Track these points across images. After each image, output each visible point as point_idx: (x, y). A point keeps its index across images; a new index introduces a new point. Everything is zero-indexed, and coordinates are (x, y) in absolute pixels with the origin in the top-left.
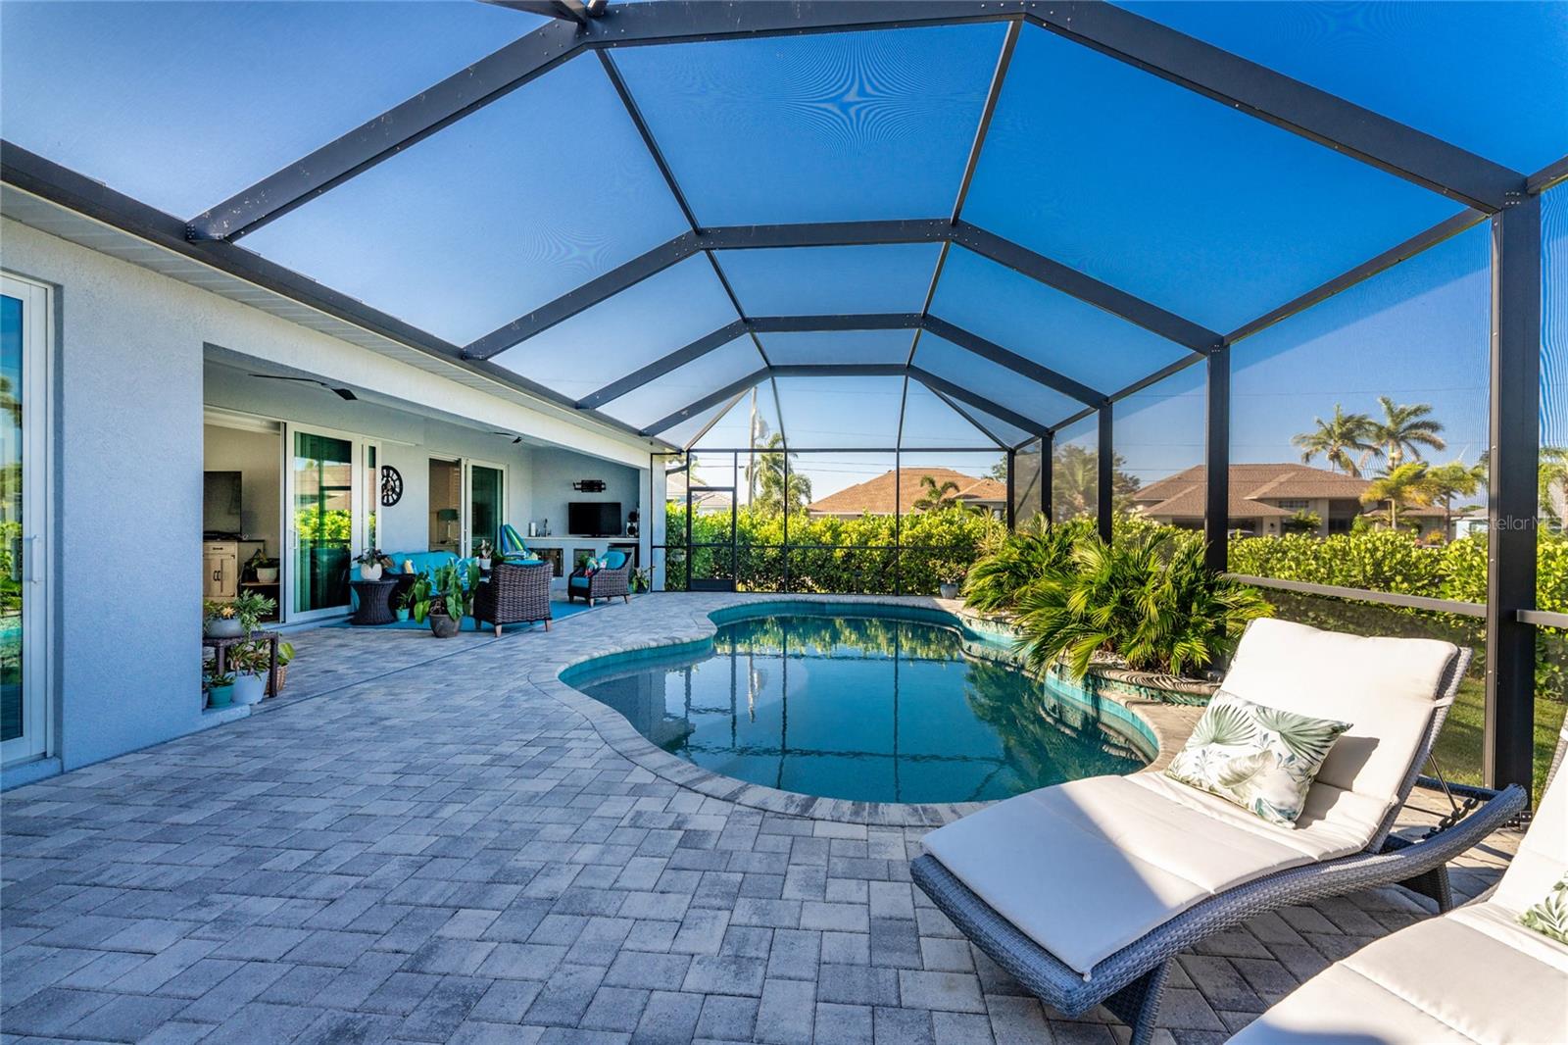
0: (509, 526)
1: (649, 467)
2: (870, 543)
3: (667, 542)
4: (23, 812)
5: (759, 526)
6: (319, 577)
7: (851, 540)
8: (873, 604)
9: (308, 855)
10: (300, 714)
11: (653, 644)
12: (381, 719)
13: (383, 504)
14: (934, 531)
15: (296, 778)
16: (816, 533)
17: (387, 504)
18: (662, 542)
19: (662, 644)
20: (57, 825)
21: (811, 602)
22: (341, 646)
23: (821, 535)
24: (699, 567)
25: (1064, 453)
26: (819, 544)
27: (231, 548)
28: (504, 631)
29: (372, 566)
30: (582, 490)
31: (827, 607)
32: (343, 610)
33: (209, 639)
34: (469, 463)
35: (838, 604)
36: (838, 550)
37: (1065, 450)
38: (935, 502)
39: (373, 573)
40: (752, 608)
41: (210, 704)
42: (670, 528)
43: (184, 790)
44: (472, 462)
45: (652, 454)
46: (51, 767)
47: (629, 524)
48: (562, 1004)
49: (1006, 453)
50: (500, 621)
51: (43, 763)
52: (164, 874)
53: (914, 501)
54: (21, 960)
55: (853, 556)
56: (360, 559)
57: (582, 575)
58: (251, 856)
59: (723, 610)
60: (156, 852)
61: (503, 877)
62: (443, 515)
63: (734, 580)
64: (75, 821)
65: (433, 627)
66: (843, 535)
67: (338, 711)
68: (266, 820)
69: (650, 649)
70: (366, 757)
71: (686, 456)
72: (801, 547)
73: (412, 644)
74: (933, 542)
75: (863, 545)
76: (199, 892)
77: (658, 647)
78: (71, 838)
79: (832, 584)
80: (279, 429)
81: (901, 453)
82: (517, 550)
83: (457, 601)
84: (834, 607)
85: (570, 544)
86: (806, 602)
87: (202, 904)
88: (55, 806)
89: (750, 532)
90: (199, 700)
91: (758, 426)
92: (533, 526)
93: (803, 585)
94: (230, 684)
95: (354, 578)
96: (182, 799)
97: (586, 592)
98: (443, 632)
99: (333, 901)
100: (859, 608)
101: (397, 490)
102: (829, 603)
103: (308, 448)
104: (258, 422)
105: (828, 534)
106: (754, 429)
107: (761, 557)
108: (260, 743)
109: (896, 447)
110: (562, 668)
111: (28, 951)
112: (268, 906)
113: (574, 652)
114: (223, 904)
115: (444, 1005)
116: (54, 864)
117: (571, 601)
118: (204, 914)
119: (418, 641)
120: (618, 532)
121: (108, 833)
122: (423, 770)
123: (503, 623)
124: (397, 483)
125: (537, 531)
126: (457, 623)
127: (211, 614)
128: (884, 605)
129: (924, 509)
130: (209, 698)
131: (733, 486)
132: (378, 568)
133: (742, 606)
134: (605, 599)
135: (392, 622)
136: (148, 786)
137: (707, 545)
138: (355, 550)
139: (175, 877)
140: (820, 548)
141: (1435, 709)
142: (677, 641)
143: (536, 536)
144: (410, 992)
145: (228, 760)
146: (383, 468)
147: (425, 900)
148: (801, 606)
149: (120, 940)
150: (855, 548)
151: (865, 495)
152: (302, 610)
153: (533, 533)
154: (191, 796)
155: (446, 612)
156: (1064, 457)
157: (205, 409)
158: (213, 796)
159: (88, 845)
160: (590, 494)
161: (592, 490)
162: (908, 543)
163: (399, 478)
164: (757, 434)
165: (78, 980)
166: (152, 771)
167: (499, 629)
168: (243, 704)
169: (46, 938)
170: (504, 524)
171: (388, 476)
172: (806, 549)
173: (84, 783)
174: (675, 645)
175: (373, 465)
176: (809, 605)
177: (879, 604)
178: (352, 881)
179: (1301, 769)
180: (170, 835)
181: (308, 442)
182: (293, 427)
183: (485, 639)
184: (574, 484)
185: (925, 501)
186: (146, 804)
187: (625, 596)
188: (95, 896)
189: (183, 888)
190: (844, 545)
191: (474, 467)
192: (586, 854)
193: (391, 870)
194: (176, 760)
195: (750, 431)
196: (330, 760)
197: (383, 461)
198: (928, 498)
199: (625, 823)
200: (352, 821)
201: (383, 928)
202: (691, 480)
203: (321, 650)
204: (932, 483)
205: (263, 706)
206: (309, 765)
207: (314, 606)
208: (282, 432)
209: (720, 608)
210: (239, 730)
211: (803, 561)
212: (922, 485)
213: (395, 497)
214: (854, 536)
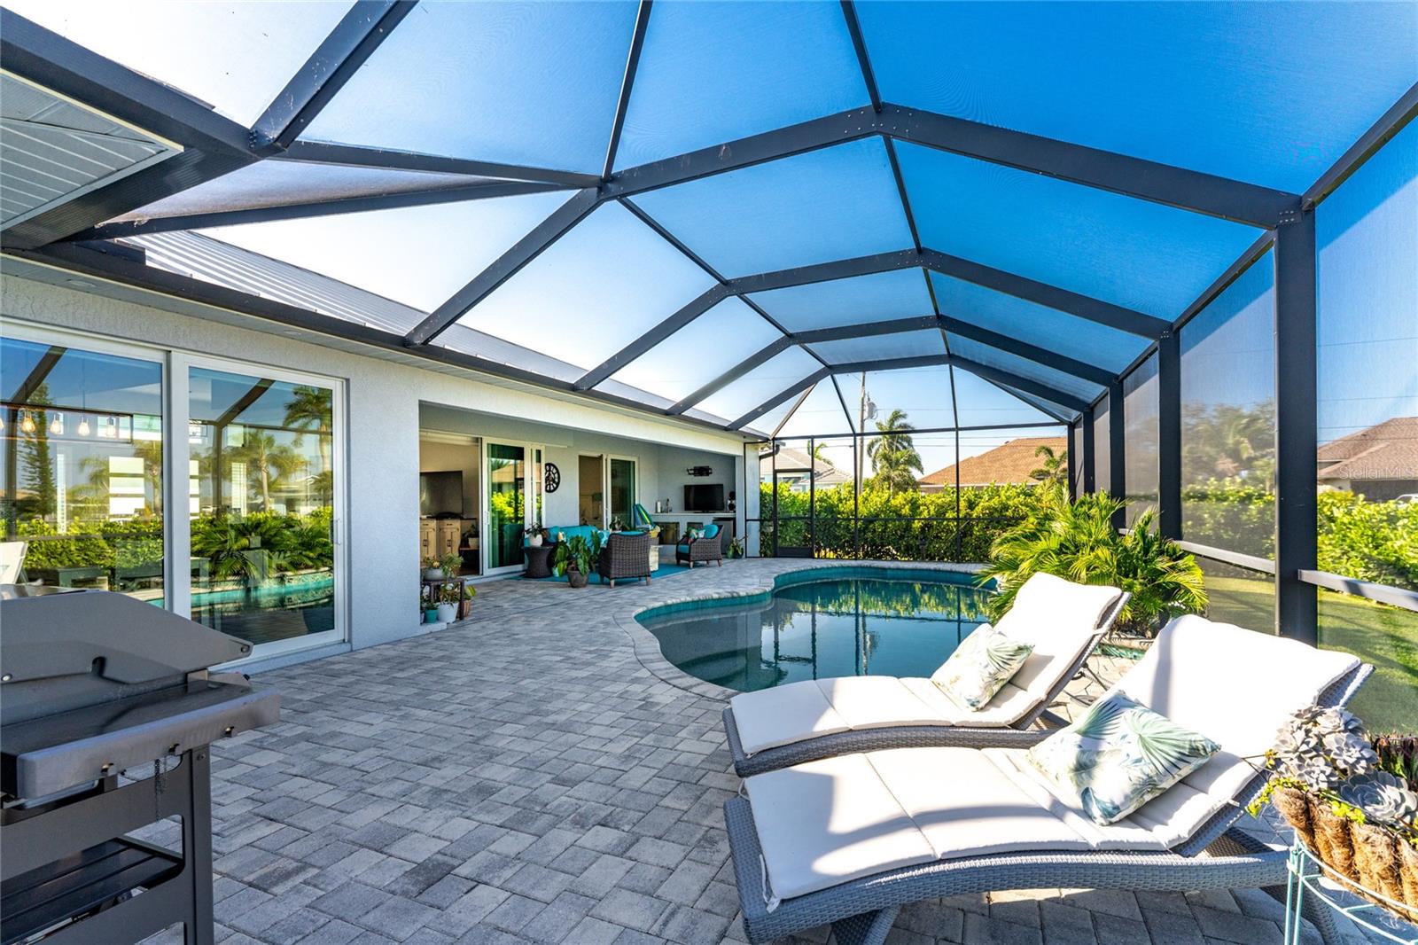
0: (639, 505)
1: (742, 454)
2: (947, 515)
3: (761, 516)
4: (332, 667)
5: (844, 501)
6: (505, 544)
7: (929, 512)
8: (929, 570)
9: (448, 695)
10: (472, 629)
11: (716, 596)
12: (514, 634)
13: (547, 491)
14: (1011, 503)
15: (456, 661)
16: (896, 506)
17: (550, 491)
18: (757, 516)
19: (722, 597)
20: (346, 673)
21: (874, 568)
22: (512, 591)
23: (901, 508)
24: (791, 537)
25: (1215, 414)
26: (900, 517)
27: (457, 524)
28: (616, 584)
29: (535, 536)
30: (695, 474)
31: (889, 572)
32: (519, 567)
33: (425, 581)
34: (608, 458)
35: (898, 569)
36: (916, 521)
37: (1215, 410)
38: (1052, 471)
39: (537, 541)
40: (821, 572)
41: (425, 621)
42: (763, 505)
43: (402, 663)
44: (611, 457)
45: (745, 444)
46: (346, 647)
47: (729, 502)
48: (533, 762)
49: (1066, 427)
50: (613, 576)
51: (343, 645)
52: (384, 697)
53: (1031, 471)
54: (323, 721)
55: (931, 526)
56: (528, 532)
57: (686, 543)
58: (424, 692)
59: (793, 573)
60: (383, 688)
61: (537, 713)
62: (591, 496)
63: (812, 549)
64: (353, 672)
65: (570, 581)
66: (921, 508)
67: (493, 629)
68: (435, 679)
69: (713, 600)
70: (496, 653)
71: (774, 444)
72: (882, 519)
73: (555, 591)
74: (1009, 513)
75: (941, 514)
76: (397, 705)
77: (719, 599)
78: (352, 679)
79: (911, 552)
80: (477, 442)
81: (960, 432)
82: (646, 523)
83: (585, 561)
84: (895, 572)
85: (683, 518)
86: (870, 567)
87: (397, 709)
88: (346, 666)
89: (838, 506)
90: (418, 616)
91: (866, 408)
92: (659, 504)
93: (887, 553)
94: (436, 609)
95: (526, 545)
96: (401, 667)
97: (687, 557)
98: (577, 584)
99: (452, 714)
100: (917, 573)
101: (556, 480)
102: (890, 569)
103: (496, 453)
104: (465, 438)
105: (907, 507)
106: (863, 410)
107: (847, 528)
108: (446, 643)
109: (954, 426)
110: (641, 610)
111: (326, 719)
112: (423, 713)
113: (655, 600)
114: (405, 710)
115: (481, 755)
116: (341, 689)
117: (678, 564)
118: (398, 714)
119: (559, 590)
120: (721, 509)
121: (365, 679)
122: (523, 661)
123: (615, 578)
124: (556, 475)
125: (661, 508)
126: (585, 578)
127: (427, 564)
128: (939, 571)
129: (1040, 479)
130: (425, 617)
131: (810, 467)
132: (539, 537)
133: (812, 569)
134: (705, 562)
135: (549, 576)
136: (387, 660)
137: (797, 518)
138: (527, 526)
139: (389, 698)
140: (899, 520)
141: (1094, 636)
142: (735, 595)
143: (662, 512)
144: (470, 749)
145: (427, 650)
146: (546, 465)
147: (493, 718)
148: (866, 570)
149: (361, 719)
150: (934, 519)
151: (978, 468)
152: (493, 567)
153: (659, 511)
154: (405, 666)
155: (578, 569)
156: (1215, 417)
157: (420, 431)
158: (416, 666)
159: (357, 682)
160: (700, 477)
161: (702, 475)
162: (984, 514)
163: (558, 472)
164: (866, 415)
165: (342, 730)
166: (392, 653)
167: (613, 582)
168: (443, 621)
169: (334, 715)
170: (636, 503)
171: (550, 470)
172: (886, 521)
173: (360, 656)
174: (733, 597)
175: (539, 460)
176: (873, 570)
177: (935, 570)
178: (464, 707)
179: (990, 674)
180: (391, 682)
181: (496, 449)
182: (487, 440)
183: (604, 589)
184: (688, 470)
185: (1042, 471)
186: (385, 666)
187: (718, 560)
188: (353, 702)
189: (391, 703)
190: (922, 517)
191: (612, 460)
192: (584, 707)
193: (483, 705)
194: (403, 649)
195: (860, 413)
196: (478, 654)
197: (546, 459)
198: (1045, 469)
199: (616, 695)
200: (477, 682)
201: (469, 726)
202: (815, 459)
203: (499, 593)
204: (1050, 452)
205: (455, 624)
206: (467, 655)
207: (501, 564)
208: (479, 444)
209: (790, 571)
210: (438, 636)
211: (884, 531)
212: (1037, 456)
213: (555, 485)
214: (932, 508)
